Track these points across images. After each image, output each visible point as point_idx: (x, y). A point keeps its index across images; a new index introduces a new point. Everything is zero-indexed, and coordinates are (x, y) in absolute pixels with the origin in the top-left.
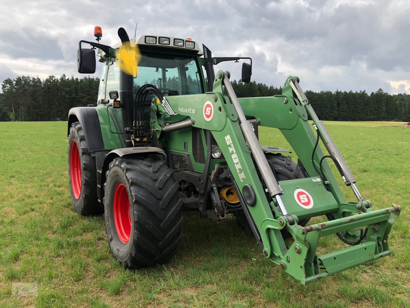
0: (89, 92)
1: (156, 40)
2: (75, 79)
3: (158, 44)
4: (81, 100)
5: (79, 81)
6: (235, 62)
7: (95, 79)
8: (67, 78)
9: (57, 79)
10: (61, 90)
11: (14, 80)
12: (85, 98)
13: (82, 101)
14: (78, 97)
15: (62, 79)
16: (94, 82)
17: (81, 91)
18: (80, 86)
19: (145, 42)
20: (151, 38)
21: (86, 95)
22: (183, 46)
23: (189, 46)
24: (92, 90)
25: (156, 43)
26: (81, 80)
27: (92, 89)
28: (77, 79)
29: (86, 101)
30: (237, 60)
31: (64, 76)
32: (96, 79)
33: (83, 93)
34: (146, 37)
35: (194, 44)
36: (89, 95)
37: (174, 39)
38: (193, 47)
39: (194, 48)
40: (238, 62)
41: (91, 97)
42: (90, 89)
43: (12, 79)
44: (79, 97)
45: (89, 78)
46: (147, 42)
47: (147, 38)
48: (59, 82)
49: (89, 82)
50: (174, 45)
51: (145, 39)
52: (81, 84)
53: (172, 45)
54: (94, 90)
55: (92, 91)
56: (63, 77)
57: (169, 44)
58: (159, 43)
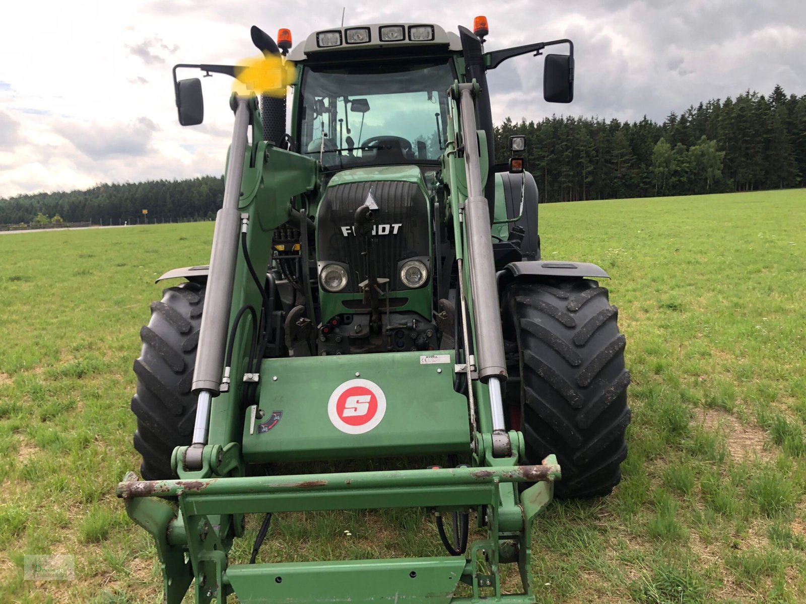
0: (554, 146)
1: (341, 37)
2: (527, 123)
3: (344, 45)
4: (537, 162)
5: (535, 127)
6: (535, 55)
7: (565, 121)
8: (513, 124)
9: (497, 127)
10: (503, 148)
11: (429, 138)
12: (546, 158)
13: (539, 164)
14: (533, 157)
15: (505, 127)
16: (563, 126)
17: (538, 146)
18: (537, 136)
19: (319, 46)
20: (330, 35)
21: (546, 154)
22: (404, 39)
23: (420, 37)
24: (559, 142)
25: (341, 44)
26: (539, 125)
27: (560, 139)
28: (532, 124)
29: (547, 164)
30: (538, 50)
31: (509, 120)
32: (568, 121)
33: (541, 149)
34: (318, 34)
35: (433, 31)
36: (553, 152)
37: (380, 28)
38: (430, 37)
39: (433, 39)
40: (541, 54)
41: (555, 157)
42: (554, 140)
43: (425, 136)
44: (534, 159)
45: (554, 120)
46: (321, 44)
47: (321, 36)
48: (500, 134)
49: (554, 128)
50: (381, 40)
51: (318, 38)
52: (538, 133)
53: (375, 41)
54: (562, 142)
55: (559, 144)
56: (506, 122)
57: (370, 41)
58: (347, 43)
